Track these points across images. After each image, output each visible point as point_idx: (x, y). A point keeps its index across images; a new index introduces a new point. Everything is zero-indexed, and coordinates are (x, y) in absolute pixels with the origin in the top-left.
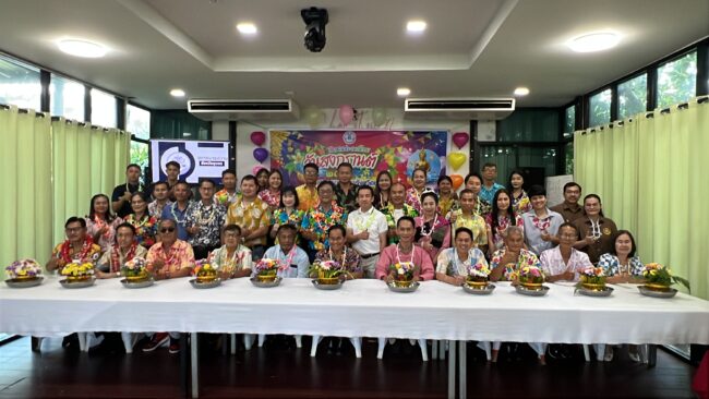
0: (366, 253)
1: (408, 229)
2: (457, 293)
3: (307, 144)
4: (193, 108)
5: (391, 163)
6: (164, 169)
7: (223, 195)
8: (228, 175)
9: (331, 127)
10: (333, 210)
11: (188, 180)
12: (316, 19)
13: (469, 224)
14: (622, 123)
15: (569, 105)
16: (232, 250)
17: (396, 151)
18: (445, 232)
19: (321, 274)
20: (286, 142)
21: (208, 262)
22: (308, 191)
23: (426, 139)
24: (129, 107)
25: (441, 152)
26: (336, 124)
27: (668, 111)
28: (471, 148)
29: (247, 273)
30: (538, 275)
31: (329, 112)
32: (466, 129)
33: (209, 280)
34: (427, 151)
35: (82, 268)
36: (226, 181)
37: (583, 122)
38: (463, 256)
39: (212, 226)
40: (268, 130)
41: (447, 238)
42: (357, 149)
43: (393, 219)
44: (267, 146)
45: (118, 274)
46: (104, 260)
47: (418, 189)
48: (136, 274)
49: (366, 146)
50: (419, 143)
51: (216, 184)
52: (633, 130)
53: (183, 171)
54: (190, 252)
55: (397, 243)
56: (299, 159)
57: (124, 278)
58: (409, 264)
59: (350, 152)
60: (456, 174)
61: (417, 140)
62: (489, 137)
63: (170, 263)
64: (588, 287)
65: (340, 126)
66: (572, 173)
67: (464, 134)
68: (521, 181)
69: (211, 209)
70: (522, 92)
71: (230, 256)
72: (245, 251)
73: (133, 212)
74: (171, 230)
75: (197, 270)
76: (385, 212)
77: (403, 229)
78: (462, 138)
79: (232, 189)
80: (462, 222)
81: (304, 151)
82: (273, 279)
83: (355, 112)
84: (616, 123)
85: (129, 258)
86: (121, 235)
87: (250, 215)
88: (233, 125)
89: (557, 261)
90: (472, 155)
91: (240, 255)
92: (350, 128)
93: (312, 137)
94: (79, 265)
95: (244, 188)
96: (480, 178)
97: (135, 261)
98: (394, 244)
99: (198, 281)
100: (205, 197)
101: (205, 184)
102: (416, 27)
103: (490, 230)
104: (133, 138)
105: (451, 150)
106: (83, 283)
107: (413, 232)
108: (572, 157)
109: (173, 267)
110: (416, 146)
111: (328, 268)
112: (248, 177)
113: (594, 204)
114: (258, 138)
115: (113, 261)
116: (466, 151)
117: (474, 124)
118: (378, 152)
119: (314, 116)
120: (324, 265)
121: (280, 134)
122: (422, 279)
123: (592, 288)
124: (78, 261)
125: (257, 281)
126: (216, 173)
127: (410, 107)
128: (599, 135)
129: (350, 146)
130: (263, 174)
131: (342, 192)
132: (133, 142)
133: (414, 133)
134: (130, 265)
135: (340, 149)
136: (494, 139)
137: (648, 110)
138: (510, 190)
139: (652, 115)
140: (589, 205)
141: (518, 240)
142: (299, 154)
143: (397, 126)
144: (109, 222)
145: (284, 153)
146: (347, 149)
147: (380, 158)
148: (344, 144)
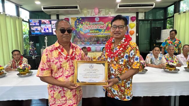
3: (83, 22)
4: (44, 9)
9: (91, 16)
20: (76, 21)
31: (90, 11)
32: (135, 15)
40: (70, 17)
42: (100, 23)
48: (24, 71)
56: (81, 27)
59: (97, 24)
60: (132, 30)
62: (142, 18)
65: (94, 15)
67: (134, 17)
83: (99, 10)
88: (58, 16)
90: (137, 24)
92: (97, 16)
93: (84, 19)
105: (130, 22)
116: (135, 22)
117: (137, 13)
119: (85, 12)
121: (74, 19)
127: (119, 7)
129: (97, 22)
135: (94, 23)
142: (80, 25)
145: (76, 25)
146: (96, 23)
147: (107, 25)
148: (95, 21)
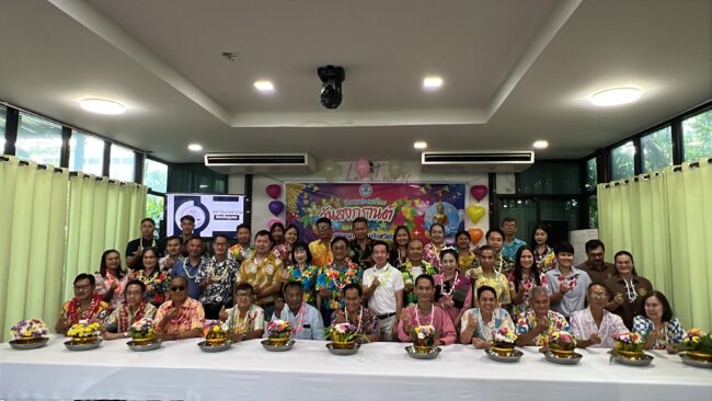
0: (382, 313)
1: (427, 288)
2: (482, 359)
3: (323, 196)
4: (210, 162)
5: (408, 216)
6: (179, 224)
7: (236, 250)
8: (242, 230)
9: (347, 179)
10: (348, 267)
11: (202, 234)
12: (332, 76)
13: (492, 283)
14: (648, 177)
15: (591, 157)
16: (244, 311)
17: (413, 204)
18: (466, 292)
19: (336, 337)
20: (302, 194)
21: (218, 324)
22: (323, 246)
23: (443, 192)
24: (147, 162)
25: (460, 204)
26: (352, 177)
27: (697, 165)
28: (491, 200)
29: (259, 334)
30: (569, 341)
31: (346, 165)
32: (484, 181)
33: (219, 343)
34: (444, 203)
35: (88, 329)
36: (239, 236)
37: (606, 173)
38: (487, 318)
39: (225, 283)
40: (284, 182)
41: (469, 298)
42: (374, 201)
43: (411, 277)
44: (283, 199)
45: (126, 334)
46: (112, 319)
47: (437, 244)
48: (143, 336)
49: (383, 199)
50: (437, 195)
51: (230, 238)
52: (661, 184)
53: (198, 225)
54: (201, 311)
55: (415, 302)
56: (314, 213)
57: (131, 339)
58: (429, 327)
59: (366, 205)
60: (475, 227)
61: (434, 193)
62: (508, 190)
63: (179, 323)
64: (625, 355)
65: (356, 179)
66: (597, 226)
67: (483, 187)
68: (545, 237)
69: (224, 265)
70: (541, 144)
71: (242, 316)
72: (258, 311)
73: (144, 268)
74: (182, 288)
75: (206, 332)
76: (403, 269)
77: (421, 288)
78: (481, 191)
79: (246, 244)
80: (482, 281)
81: (319, 204)
82: (285, 342)
83: (371, 164)
84: (641, 176)
85: (138, 318)
86: (130, 293)
87: (263, 271)
88: (249, 179)
89: (588, 323)
90: (491, 208)
91: (252, 315)
92: (366, 180)
93: (327, 191)
94: (85, 326)
95: (257, 244)
96: (502, 233)
97: (143, 322)
98: (412, 304)
99: (208, 344)
100: (218, 252)
101: (219, 239)
102: (433, 83)
103: (513, 288)
104: (150, 191)
105: (469, 203)
106: (88, 345)
107: (432, 292)
108: (596, 209)
109: (182, 327)
110: (433, 198)
111: (342, 331)
112: (262, 233)
113: (626, 262)
114: (274, 191)
115: (121, 320)
116: (484, 205)
117: (492, 177)
118: (395, 204)
119: (329, 169)
120: (339, 328)
121: (296, 187)
122: (443, 344)
123: (629, 356)
124: (85, 321)
125: (268, 345)
126: (231, 227)
127: (427, 160)
128: (623, 188)
129: (366, 198)
130: (277, 228)
131: (359, 248)
132: (149, 196)
133: (432, 185)
134: (138, 326)
135: (357, 201)
136: (513, 192)
137: (675, 163)
138: (533, 245)
139: (680, 169)
140: (621, 262)
141: (545, 302)
142: (314, 206)
143: (414, 179)
144: (120, 278)
145: (299, 206)
146: (363, 201)
147: (397, 210)
148: (360, 197)
